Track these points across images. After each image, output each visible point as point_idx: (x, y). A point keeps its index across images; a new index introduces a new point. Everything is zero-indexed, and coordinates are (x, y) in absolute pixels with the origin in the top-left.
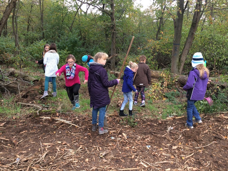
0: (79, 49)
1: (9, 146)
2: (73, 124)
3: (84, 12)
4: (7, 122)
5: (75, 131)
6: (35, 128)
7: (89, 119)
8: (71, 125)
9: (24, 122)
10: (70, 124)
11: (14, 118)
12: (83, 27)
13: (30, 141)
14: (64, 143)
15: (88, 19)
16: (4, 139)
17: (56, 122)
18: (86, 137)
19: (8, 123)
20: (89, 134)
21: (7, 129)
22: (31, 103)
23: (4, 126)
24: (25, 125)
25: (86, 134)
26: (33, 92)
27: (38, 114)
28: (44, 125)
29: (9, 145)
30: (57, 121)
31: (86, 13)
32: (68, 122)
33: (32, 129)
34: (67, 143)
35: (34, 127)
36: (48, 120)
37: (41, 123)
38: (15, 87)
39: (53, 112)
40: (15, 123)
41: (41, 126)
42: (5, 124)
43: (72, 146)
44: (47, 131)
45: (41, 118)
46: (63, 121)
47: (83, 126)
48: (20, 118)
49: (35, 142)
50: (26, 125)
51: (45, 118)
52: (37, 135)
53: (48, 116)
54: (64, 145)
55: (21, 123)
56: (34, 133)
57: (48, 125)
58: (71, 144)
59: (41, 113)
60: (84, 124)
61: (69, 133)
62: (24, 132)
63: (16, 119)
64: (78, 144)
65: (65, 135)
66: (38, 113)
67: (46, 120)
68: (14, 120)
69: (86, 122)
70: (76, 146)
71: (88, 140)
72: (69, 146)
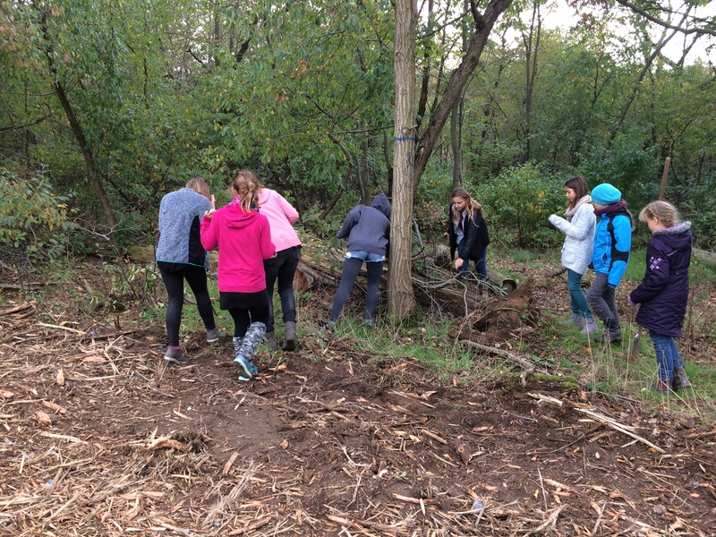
0: (649, 189)
1: (448, 460)
2: (641, 439)
3: (671, 64)
4: (438, 389)
5: (648, 462)
6: (516, 425)
7: (704, 433)
8: (634, 439)
9: (482, 400)
10: (627, 435)
11: (455, 384)
12: (665, 114)
13: (504, 460)
14: (614, 495)
15: (686, 84)
16: (434, 436)
17: (582, 421)
18: (696, 495)
19: (440, 392)
20: (706, 485)
21: (439, 408)
22: (499, 346)
23: (432, 400)
24: (488, 408)
25: (696, 484)
26: (504, 315)
27: (524, 382)
28: (542, 419)
29: (446, 456)
30: (584, 415)
31: (679, 66)
32: (623, 428)
33: (507, 425)
34: (625, 497)
35: (513, 419)
36: (555, 409)
37: (532, 411)
38: (455, 297)
39: (567, 384)
40: (458, 398)
41: (535, 423)
42: (433, 394)
43: (643, 511)
44: (552, 442)
45: (533, 398)
46: (603, 419)
47: (678, 452)
48: (471, 385)
49: (519, 467)
50: (491, 410)
51: (543, 398)
52: (524, 446)
53: (553, 396)
54: (615, 499)
55: (474, 400)
56: (513, 440)
57: (553, 422)
58: (641, 505)
59: (532, 382)
60: (681, 446)
61: (630, 466)
62: (485, 428)
63: (459, 386)
64: (668, 511)
65: (614, 470)
66: (524, 379)
67: (547, 406)
68: (456, 390)
69: (689, 439)
70: (660, 515)
71: (703, 504)
72: (634, 507)
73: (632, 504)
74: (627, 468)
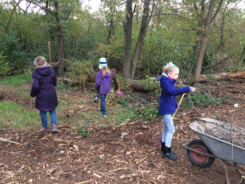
0: (19, 54)
2: (12, 142)
3: (23, 10)
5: (14, 149)
7: (33, 134)
8: (10, 143)
10: (7, 142)
12: (22, 28)
15: (28, 18)
18: (29, 155)
20: (33, 151)
25: (29, 151)
31: (25, 12)
32: (5, 140)
34: (4, 165)
43: (11, 167)
47: (25, 143)
54: (0, 167)
58: (10, 165)
60: (26, 140)
61: (7, 153)
64: (20, 164)
65: (1, 156)
69: (29, 137)
70: (17, 166)
71: (31, 157)
72: (7, 167)
73: (6, 166)
74: (6, 154)
